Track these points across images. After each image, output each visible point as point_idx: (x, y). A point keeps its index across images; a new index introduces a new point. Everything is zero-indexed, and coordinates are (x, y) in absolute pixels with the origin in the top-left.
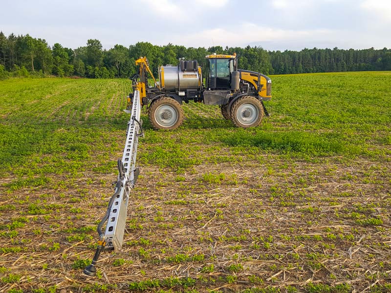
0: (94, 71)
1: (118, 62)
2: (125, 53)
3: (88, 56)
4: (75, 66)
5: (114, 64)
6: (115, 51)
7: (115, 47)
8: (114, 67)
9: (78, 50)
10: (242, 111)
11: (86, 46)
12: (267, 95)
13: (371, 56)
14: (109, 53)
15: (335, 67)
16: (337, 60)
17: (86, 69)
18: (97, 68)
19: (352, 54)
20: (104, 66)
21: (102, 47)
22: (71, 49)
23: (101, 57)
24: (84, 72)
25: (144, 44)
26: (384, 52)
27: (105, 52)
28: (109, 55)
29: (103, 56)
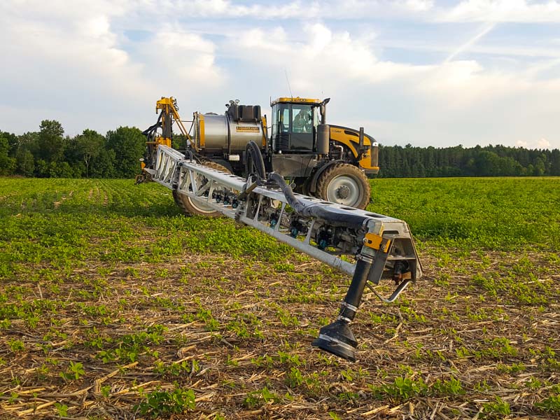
0: (49, 168)
1: (88, 156)
2: (100, 142)
3: (40, 146)
4: (18, 160)
5: (80, 158)
6: (83, 139)
7: (85, 132)
8: (80, 162)
9: (25, 137)
10: (336, 188)
11: (39, 130)
12: (372, 166)
13: (459, 156)
14: (74, 142)
15: (409, 171)
16: (412, 162)
17: (36, 164)
18: (53, 164)
19: (432, 153)
20: (65, 160)
21: (63, 132)
22: (13, 135)
23: (60, 146)
24: (32, 169)
25: (130, 130)
26: (478, 152)
27: (68, 140)
28: (74, 144)
29: (65, 146)
